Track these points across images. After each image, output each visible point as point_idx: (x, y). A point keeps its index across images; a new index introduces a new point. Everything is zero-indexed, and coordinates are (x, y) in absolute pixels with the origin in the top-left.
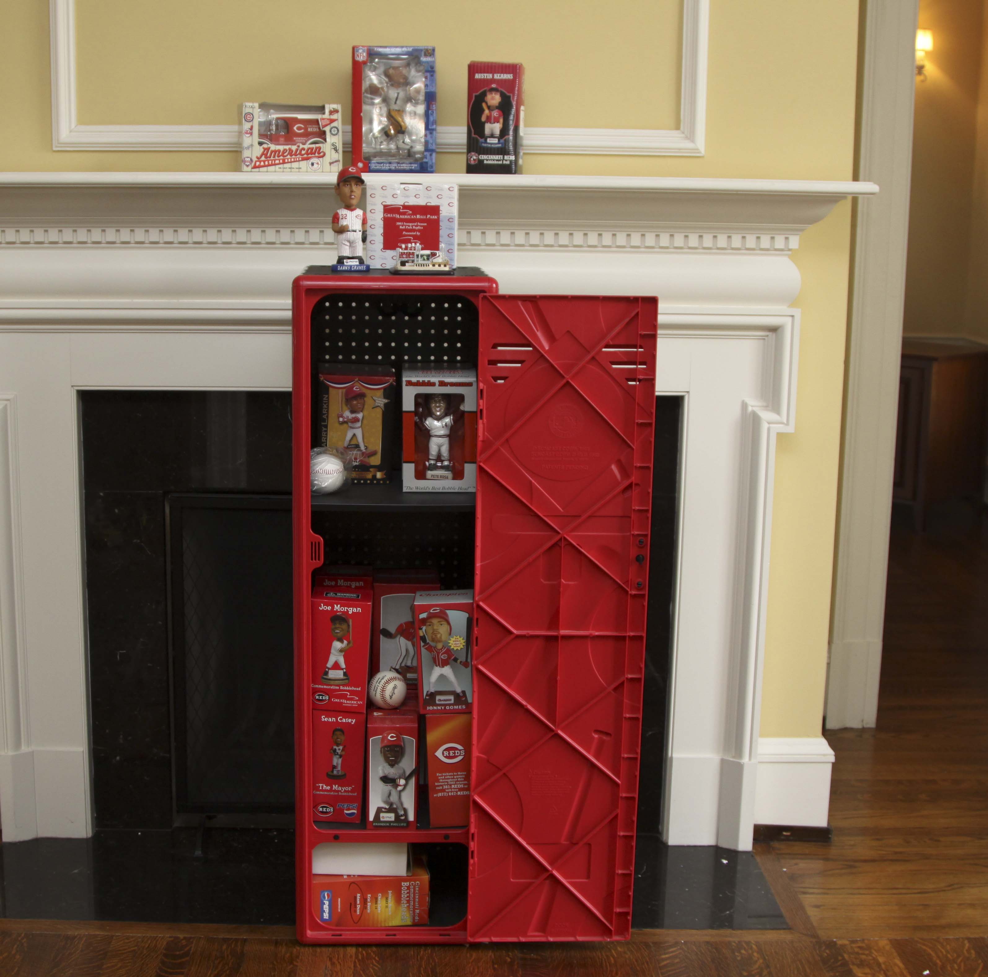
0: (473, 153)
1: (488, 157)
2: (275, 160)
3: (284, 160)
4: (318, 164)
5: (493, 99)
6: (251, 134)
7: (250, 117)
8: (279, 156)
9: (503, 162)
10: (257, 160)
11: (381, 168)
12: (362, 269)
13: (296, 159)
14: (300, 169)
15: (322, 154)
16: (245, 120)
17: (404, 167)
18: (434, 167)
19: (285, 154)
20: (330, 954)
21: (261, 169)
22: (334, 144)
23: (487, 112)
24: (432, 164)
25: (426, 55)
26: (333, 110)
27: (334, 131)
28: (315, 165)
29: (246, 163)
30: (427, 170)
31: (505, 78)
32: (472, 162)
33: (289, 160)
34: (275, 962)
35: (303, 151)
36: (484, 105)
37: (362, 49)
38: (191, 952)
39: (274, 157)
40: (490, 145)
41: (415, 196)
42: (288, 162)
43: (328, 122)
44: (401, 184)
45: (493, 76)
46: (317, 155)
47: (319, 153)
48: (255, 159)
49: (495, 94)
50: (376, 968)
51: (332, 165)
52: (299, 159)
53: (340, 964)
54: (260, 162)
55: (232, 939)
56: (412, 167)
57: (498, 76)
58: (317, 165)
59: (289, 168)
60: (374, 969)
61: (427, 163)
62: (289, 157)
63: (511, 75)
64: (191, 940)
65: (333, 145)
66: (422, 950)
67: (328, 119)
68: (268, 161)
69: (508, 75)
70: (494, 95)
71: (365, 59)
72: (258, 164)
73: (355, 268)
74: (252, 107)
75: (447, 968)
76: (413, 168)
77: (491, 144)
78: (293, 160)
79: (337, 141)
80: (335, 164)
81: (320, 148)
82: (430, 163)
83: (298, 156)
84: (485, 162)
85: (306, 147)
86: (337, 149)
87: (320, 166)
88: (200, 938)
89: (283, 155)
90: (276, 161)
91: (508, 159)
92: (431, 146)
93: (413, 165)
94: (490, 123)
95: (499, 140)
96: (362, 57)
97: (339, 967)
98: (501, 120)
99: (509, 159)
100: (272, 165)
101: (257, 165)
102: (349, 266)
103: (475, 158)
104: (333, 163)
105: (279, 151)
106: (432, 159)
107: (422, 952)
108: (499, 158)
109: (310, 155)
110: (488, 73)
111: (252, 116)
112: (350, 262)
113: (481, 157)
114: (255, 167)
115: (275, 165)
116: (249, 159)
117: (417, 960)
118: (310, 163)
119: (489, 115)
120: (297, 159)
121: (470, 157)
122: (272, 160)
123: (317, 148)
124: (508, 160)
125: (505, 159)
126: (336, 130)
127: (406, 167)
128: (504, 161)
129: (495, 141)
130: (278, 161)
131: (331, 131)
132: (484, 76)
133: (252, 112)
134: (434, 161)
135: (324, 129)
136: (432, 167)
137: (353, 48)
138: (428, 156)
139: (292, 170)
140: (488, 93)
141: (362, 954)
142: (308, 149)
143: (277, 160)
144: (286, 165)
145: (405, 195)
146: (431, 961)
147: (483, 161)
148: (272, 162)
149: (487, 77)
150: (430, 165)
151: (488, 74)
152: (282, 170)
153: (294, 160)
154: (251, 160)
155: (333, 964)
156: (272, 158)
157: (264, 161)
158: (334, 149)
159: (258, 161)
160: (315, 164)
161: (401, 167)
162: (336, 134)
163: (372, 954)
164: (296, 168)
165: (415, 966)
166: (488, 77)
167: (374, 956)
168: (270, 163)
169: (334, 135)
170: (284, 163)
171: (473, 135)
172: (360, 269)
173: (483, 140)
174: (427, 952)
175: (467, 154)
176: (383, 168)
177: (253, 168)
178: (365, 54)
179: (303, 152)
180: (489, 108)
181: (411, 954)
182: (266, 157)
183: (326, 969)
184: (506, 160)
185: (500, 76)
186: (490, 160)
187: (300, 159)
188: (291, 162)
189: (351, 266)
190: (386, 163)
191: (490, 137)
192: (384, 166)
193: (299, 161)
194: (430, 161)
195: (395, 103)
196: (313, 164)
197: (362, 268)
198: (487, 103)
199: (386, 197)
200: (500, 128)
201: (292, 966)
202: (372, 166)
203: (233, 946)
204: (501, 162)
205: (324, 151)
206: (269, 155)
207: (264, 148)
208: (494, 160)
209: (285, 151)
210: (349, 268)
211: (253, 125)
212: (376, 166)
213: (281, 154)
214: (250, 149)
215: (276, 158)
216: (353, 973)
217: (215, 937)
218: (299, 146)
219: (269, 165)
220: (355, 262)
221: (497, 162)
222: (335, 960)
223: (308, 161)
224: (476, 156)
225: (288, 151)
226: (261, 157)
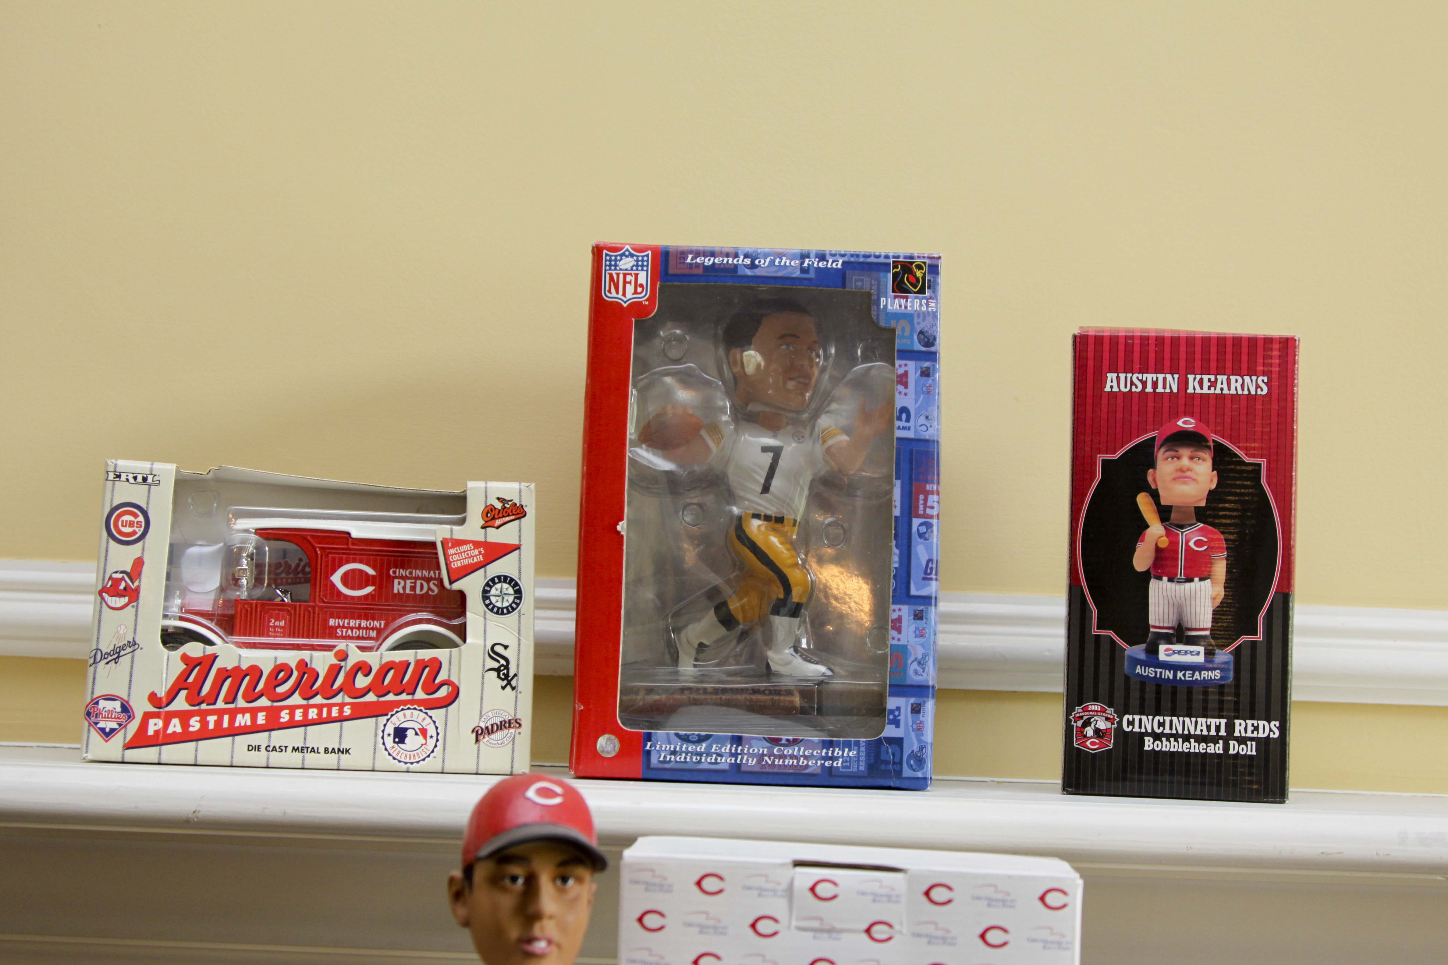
0: (1094, 707)
1: (1161, 724)
2: (233, 714)
3: (273, 714)
4: (424, 732)
5: (1182, 476)
6: (133, 595)
7: (131, 524)
8: (252, 696)
9: (1226, 747)
10: (152, 709)
11: (700, 762)
13: (329, 712)
14: (344, 757)
15: (443, 692)
16: (110, 534)
17: (796, 757)
18: (929, 764)
19: (281, 689)
21: (169, 751)
22: (499, 649)
23: (1156, 530)
24: (921, 748)
25: (900, 288)
26: (499, 505)
27: (502, 595)
28: (412, 740)
29: (101, 725)
30: (899, 773)
31: (1233, 391)
32: (1092, 745)
33: (298, 715)
35: (360, 676)
36: (1143, 501)
37: (632, 256)
39: (231, 698)
40: (1169, 674)
41: (868, 931)
42: (292, 724)
43: (477, 556)
44: (799, 864)
45: (1183, 384)
46: (420, 694)
47: (432, 688)
48: (141, 706)
49: (1191, 458)
51: (486, 740)
52: (341, 711)
54: (168, 718)
56: (833, 758)
57: (1206, 384)
58: (420, 739)
59: (294, 749)
61: (898, 742)
62: (296, 699)
63: (1262, 380)
65: (493, 653)
67: (477, 544)
68: (203, 715)
69: (1247, 379)
70: (1185, 462)
71: (643, 297)
72: (154, 725)
74: (145, 479)
76: (839, 763)
77: (1175, 667)
78: (313, 714)
79: (512, 643)
80: (500, 735)
81: (436, 665)
82: (911, 745)
83: (338, 699)
84: (1149, 744)
85: (374, 659)
86: (511, 674)
87: (431, 743)
89: (270, 692)
90: (239, 717)
91: (1249, 734)
92: (916, 673)
93: (837, 752)
94: (1171, 580)
95: (1209, 653)
96: (630, 289)
98: (1220, 568)
99: (1255, 735)
100: (219, 733)
101: (151, 732)
103: (1102, 725)
104: (489, 731)
105: (255, 672)
106: (919, 729)
108: (1209, 728)
109: (391, 697)
110: (1158, 370)
111: (141, 518)
113: (1131, 723)
114: (140, 740)
115: (234, 732)
116: (117, 705)
118: (390, 729)
119: (1164, 543)
120: (335, 712)
121: (1080, 723)
122: (220, 713)
123: (422, 665)
124: (1252, 739)
125: (1237, 734)
126: (511, 591)
127: (806, 758)
128: (1232, 743)
129: (1196, 654)
130: (248, 716)
131: (485, 595)
132: (1144, 384)
133: (144, 506)
134: (929, 736)
135: (456, 586)
136: (920, 761)
137: (598, 251)
138: (905, 716)
139: (311, 759)
140: (1161, 455)
142: (386, 668)
143: (243, 711)
144: (279, 737)
145: (816, 924)
147: (1141, 737)
148: (219, 723)
149: (1155, 384)
150: (912, 755)
151: (1161, 377)
152: (259, 758)
153: (320, 714)
154: (126, 708)
156: (220, 704)
157: (184, 717)
158: (498, 670)
159: (156, 715)
160: (410, 733)
161: (782, 757)
162: (510, 609)
164: (326, 750)
166: (1160, 389)
168: (211, 726)
169: (500, 612)
170: (273, 725)
171: (1095, 631)
173: (1138, 651)
175: (1069, 710)
176: (706, 762)
177: (129, 746)
178: (642, 278)
179: (362, 681)
180: (1164, 513)
182: (194, 699)
184: (1242, 741)
185: (1213, 384)
186: (1168, 737)
187: (347, 711)
188: (306, 723)
190: (721, 741)
191: (1168, 639)
192: (709, 754)
193: (341, 719)
194: (913, 735)
195: (766, 489)
196: (400, 734)
198: (1155, 495)
199: (718, 930)
200: (1214, 599)
202: (659, 752)
204: (1218, 748)
205: (454, 679)
206: (206, 689)
207: (185, 658)
208: (1187, 738)
209: (282, 674)
211: (146, 560)
212: (674, 753)
213: (261, 686)
214: (125, 661)
215: (241, 703)
218: (343, 656)
219: (204, 735)
221: (1203, 745)
223: (383, 720)
224: (1107, 719)
225: (295, 674)
226: (172, 695)
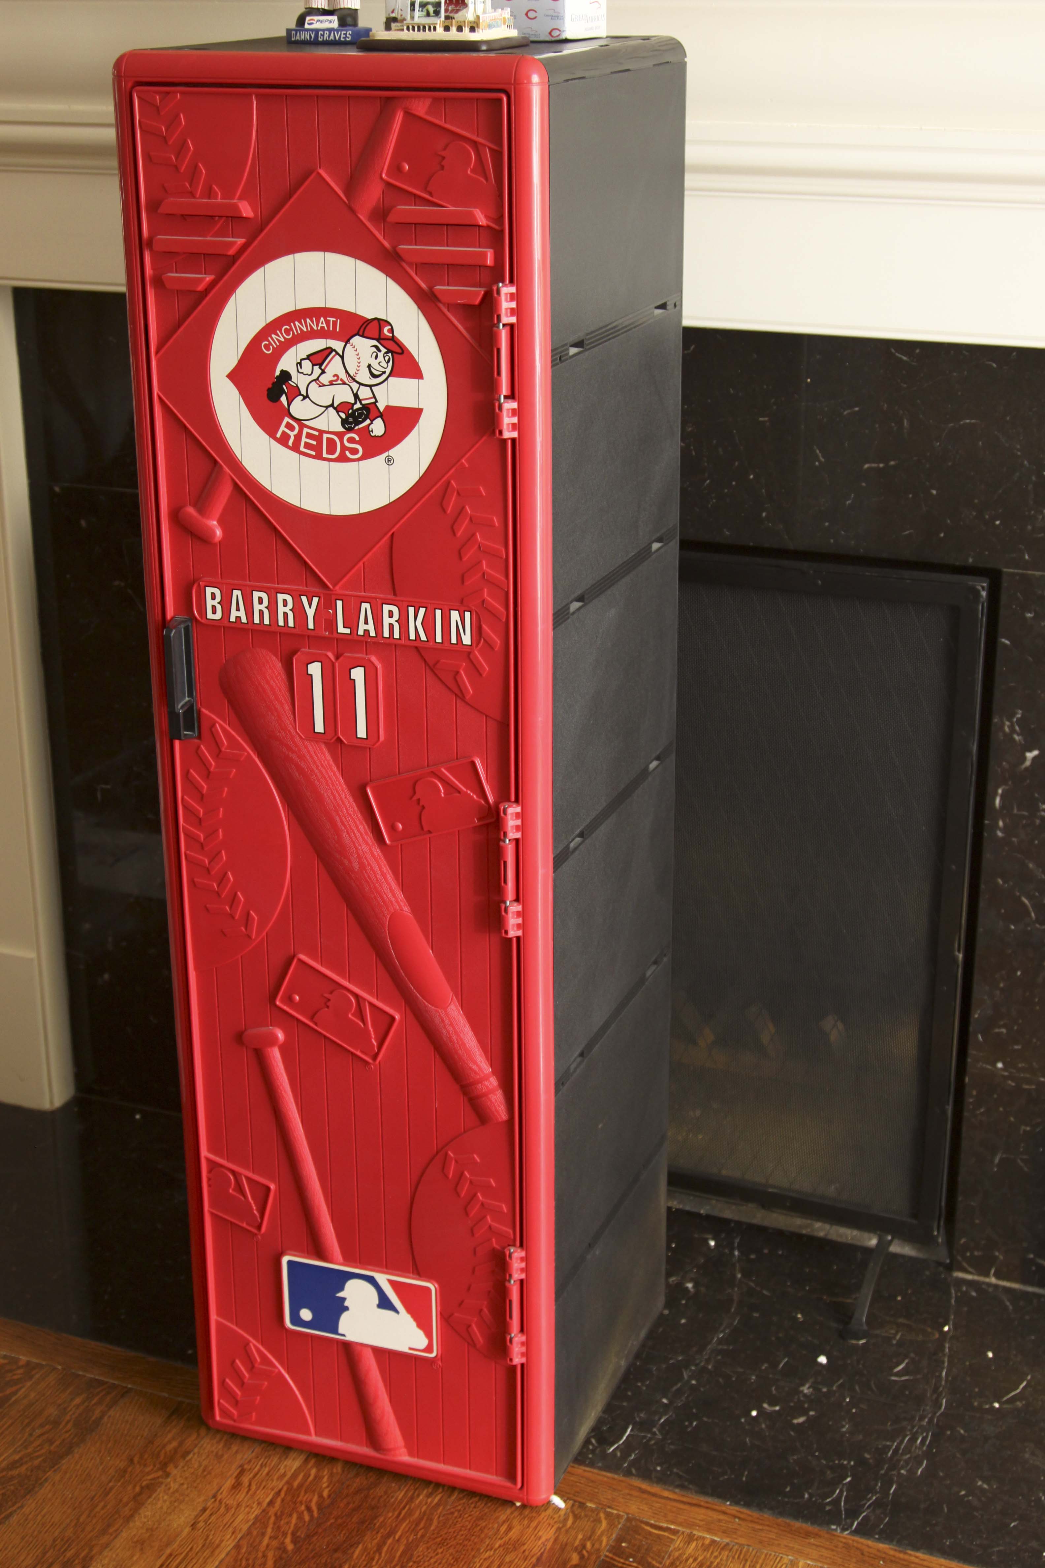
12: (342, 39)
20: (250, 1461)
34: (136, 1459)
38: (13, 1399)
50: (307, 1517)
53: (249, 1490)
55: (107, 1382)
60: (300, 1517)
64: (33, 1373)
66: (425, 1492)
73: (326, 36)
75: (440, 1551)
88: (55, 1369)
97: (241, 1496)
102: (312, 30)
107: (421, 1497)
112: (318, 21)
117: (400, 1514)
141: (307, 1476)
146: (422, 1525)
155: (237, 1486)
163: (325, 1479)
165: (382, 1530)
167: (325, 1485)
172: (337, 38)
174: (429, 1500)
181: (396, 1499)
183: (214, 1496)
189: (317, 31)
197: (342, 36)
201: (160, 1473)
203: (93, 1402)
210: (313, 36)
216: (256, 1517)
217: (81, 1373)
220: (333, 22)
222: (245, 1480)
